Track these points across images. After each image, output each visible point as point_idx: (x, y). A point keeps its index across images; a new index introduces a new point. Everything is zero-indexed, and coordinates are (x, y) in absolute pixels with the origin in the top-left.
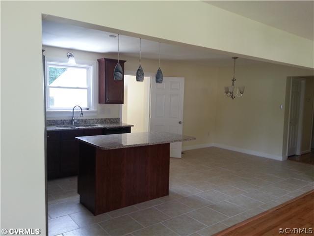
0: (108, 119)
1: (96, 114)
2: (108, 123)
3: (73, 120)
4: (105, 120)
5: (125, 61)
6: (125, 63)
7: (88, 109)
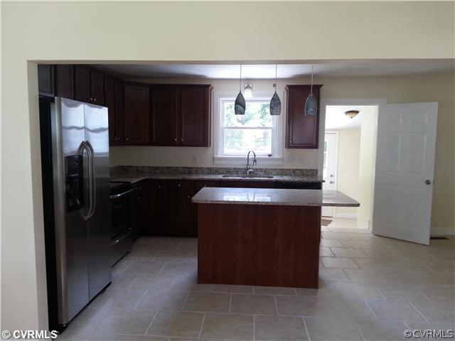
0: (299, 170)
1: (280, 163)
2: (298, 175)
3: (248, 169)
4: (294, 171)
5: (322, 85)
6: (321, 88)
7: (269, 155)
